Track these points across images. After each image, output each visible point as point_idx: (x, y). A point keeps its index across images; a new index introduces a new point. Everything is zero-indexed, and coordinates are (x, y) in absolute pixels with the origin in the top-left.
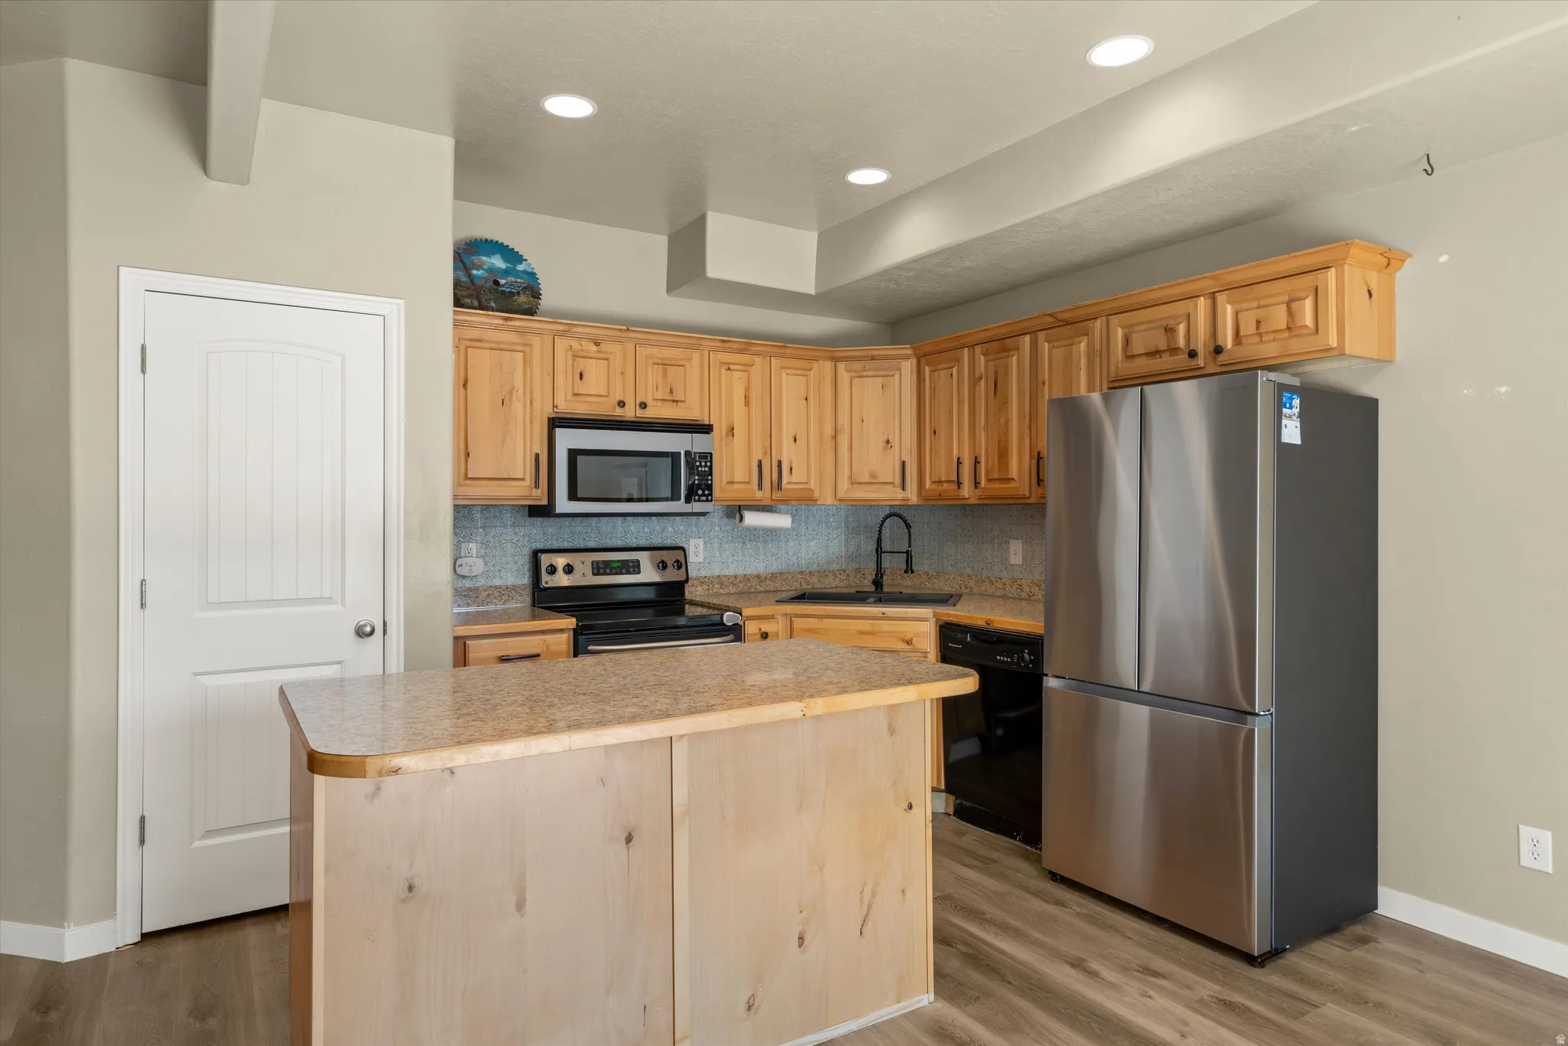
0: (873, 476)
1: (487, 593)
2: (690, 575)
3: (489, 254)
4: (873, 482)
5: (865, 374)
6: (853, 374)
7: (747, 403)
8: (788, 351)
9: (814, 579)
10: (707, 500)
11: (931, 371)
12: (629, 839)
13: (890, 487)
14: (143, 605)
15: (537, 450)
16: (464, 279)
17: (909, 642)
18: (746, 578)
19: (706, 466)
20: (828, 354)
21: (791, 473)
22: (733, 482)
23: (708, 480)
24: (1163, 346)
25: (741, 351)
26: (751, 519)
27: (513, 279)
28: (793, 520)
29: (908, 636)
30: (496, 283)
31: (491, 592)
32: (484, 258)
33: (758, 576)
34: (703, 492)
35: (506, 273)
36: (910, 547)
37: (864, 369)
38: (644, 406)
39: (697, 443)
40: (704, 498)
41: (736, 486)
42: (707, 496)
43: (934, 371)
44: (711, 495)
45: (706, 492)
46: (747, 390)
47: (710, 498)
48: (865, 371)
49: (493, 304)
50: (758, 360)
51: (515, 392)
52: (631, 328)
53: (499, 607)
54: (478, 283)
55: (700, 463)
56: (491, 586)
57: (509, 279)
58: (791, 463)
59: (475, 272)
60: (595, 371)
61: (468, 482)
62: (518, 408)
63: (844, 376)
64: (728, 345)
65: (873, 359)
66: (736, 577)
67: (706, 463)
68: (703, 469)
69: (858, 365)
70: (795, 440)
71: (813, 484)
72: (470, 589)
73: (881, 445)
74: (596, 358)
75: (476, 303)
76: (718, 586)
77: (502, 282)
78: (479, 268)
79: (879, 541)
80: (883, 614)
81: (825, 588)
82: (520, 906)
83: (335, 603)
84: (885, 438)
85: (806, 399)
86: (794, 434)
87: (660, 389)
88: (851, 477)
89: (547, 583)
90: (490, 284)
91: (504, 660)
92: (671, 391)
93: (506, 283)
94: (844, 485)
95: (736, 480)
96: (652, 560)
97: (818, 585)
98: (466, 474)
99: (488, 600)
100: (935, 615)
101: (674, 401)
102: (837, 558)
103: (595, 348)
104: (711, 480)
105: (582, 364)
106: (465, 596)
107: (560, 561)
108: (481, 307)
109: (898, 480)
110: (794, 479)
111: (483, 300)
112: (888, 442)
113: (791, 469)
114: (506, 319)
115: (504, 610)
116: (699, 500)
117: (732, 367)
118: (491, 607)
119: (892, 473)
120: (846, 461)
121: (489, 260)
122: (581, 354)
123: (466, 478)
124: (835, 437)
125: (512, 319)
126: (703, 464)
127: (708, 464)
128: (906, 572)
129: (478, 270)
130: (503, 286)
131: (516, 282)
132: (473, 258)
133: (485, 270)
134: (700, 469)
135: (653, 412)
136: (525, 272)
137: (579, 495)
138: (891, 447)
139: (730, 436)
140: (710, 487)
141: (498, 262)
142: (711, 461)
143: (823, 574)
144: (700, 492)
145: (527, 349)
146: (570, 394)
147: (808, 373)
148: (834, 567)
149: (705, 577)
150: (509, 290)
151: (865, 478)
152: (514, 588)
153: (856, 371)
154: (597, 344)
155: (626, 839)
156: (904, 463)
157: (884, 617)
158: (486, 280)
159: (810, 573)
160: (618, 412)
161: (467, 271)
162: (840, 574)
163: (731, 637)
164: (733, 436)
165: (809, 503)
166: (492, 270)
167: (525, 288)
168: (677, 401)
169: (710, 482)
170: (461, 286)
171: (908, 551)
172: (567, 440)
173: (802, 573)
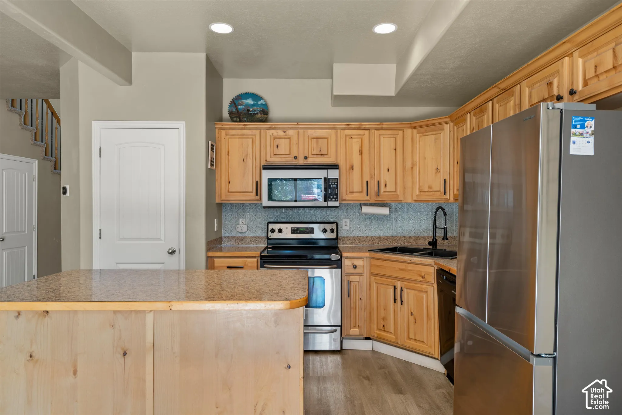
0: (430, 187)
1: (250, 239)
2: (339, 236)
3: (246, 99)
4: (430, 190)
5: (427, 134)
6: (421, 134)
7: (361, 153)
8: (384, 126)
9: (412, 240)
10: (335, 201)
11: (457, 129)
12: (125, 354)
13: (439, 193)
14: (100, 238)
15: (257, 180)
16: (234, 110)
17: (423, 277)
18: (373, 238)
19: (335, 184)
20: (409, 126)
21: (386, 187)
22: (353, 192)
23: (336, 191)
24: (546, 96)
25: (358, 128)
26: (366, 210)
27: (256, 108)
28: (390, 210)
29: (423, 275)
30: (248, 110)
31: (251, 239)
32: (244, 101)
33: (380, 238)
34: (333, 197)
35: (253, 105)
36: (446, 225)
37: (426, 132)
38: (306, 158)
39: (333, 174)
40: (334, 200)
41: (355, 194)
42: (335, 199)
43: (458, 128)
44: (337, 198)
45: (335, 197)
46: (361, 146)
47: (337, 199)
48: (427, 132)
49: (246, 119)
50: (367, 132)
51: (248, 156)
52: (299, 123)
53: (255, 245)
54: (240, 111)
55: (332, 183)
56: (252, 237)
57: (254, 108)
58: (386, 182)
59: (239, 107)
60: (284, 144)
61: (229, 193)
62: (250, 162)
63: (417, 136)
64: (350, 126)
65: (431, 125)
66: (367, 237)
67: (335, 183)
68: (333, 186)
69: (423, 129)
70: (388, 170)
71: (399, 192)
72: (243, 237)
73: (434, 171)
74: (284, 138)
75: (238, 120)
76: (357, 241)
77: (251, 109)
78: (241, 105)
79: (435, 222)
80: (410, 260)
81: (419, 245)
82: (75, 373)
83: (161, 240)
84: (436, 167)
85: (395, 149)
86: (387, 167)
87: (315, 150)
88: (419, 189)
89: (270, 236)
90: (245, 111)
91: (229, 267)
92: (320, 150)
93: (253, 110)
94: (417, 192)
95: (354, 191)
96: (319, 228)
97: (415, 244)
98: (229, 191)
99: (250, 242)
100: (436, 264)
101: (322, 155)
102: (426, 230)
103: (284, 134)
104: (338, 191)
105: (277, 141)
106: (241, 240)
107: (277, 227)
108: (240, 121)
109: (442, 190)
110: (388, 189)
111: (241, 118)
112: (437, 169)
113: (386, 185)
114: (244, 125)
115: (256, 247)
116: (331, 201)
117: (352, 137)
118: (251, 245)
119: (438, 186)
120: (417, 180)
121: (247, 101)
122: (277, 137)
123: (229, 192)
124: (412, 168)
125: (246, 125)
126: (333, 183)
127: (336, 183)
128: (443, 239)
129: (241, 106)
130: (251, 111)
131: (257, 109)
132: (240, 101)
133: (244, 106)
134: (331, 186)
135: (310, 161)
136: (262, 104)
137: (274, 198)
138: (439, 172)
139: (351, 170)
140: (337, 195)
141: (250, 101)
142: (337, 182)
143: (417, 238)
144: (332, 197)
145: (254, 137)
146: (272, 154)
147: (396, 136)
148: (425, 235)
149: (351, 237)
150: (253, 113)
151: (426, 189)
152: (261, 238)
153: (423, 133)
154: (285, 132)
155: (123, 354)
156: (445, 180)
157: (411, 263)
158: (244, 109)
159: (410, 237)
160: (295, 162)
161: (236, 106)
162: (428, 238)
163: (335, 266)
164: (353, 169)
165: (396, 202)
166: (248, 106)
167: (261, 111)
168: (324, 155)
169: (337, 192)
170: (232, 113)
171: (444, 228)
172: (268, 175)
173: (405, 237)
